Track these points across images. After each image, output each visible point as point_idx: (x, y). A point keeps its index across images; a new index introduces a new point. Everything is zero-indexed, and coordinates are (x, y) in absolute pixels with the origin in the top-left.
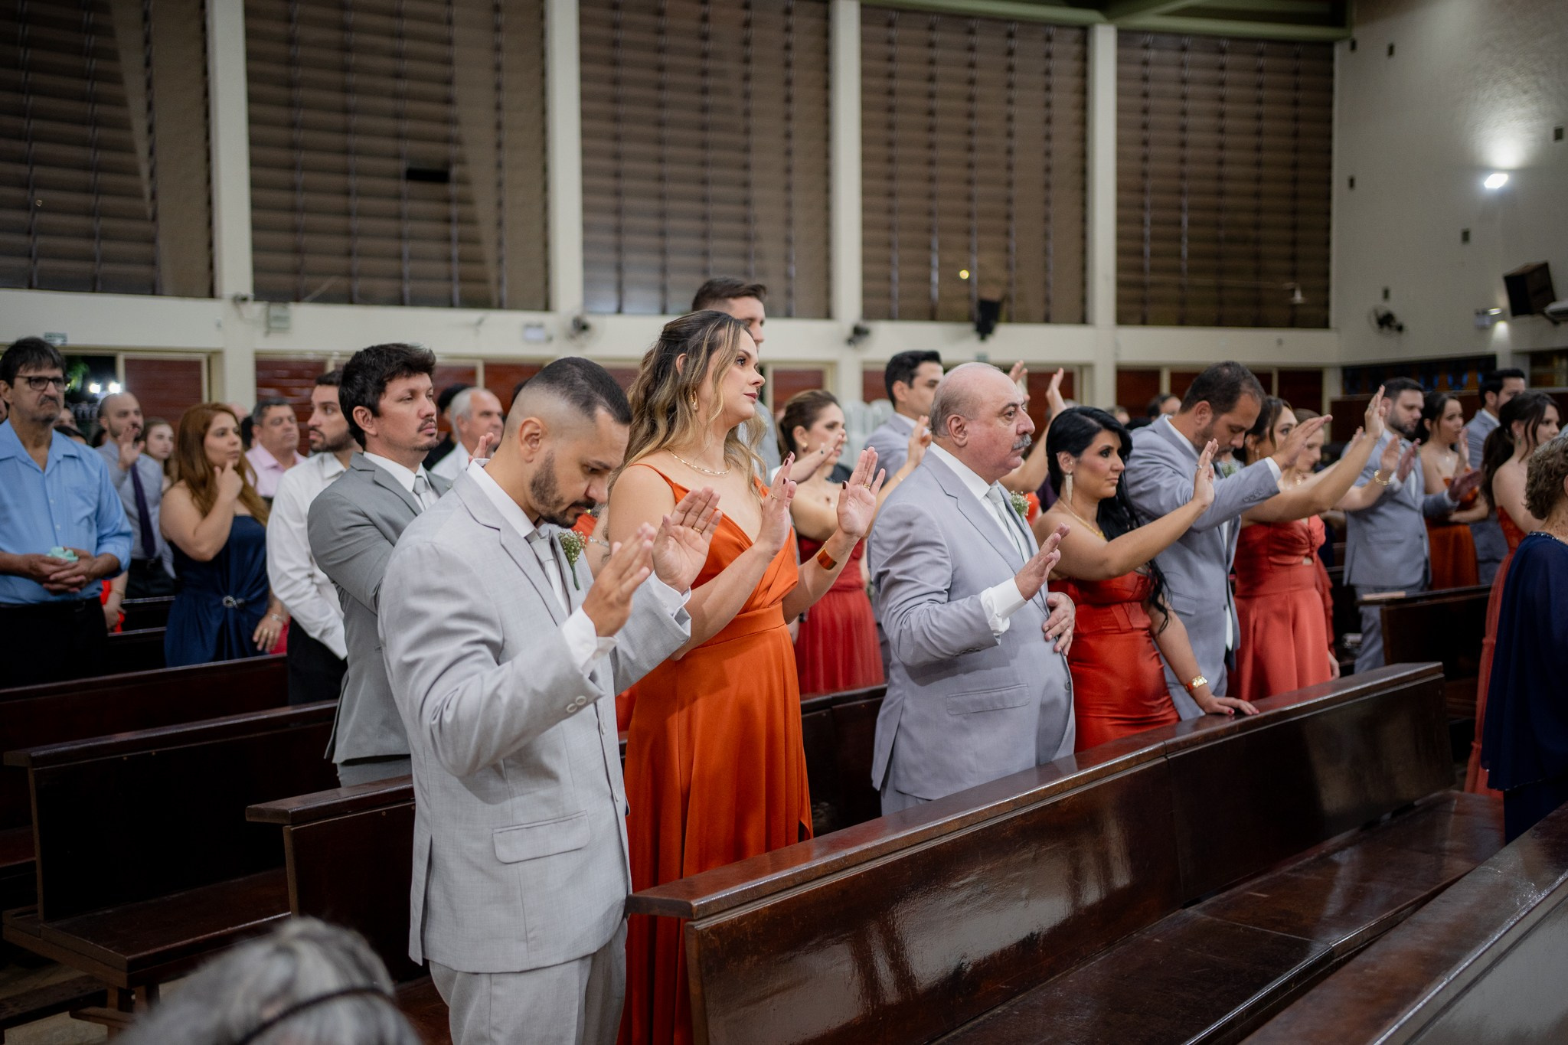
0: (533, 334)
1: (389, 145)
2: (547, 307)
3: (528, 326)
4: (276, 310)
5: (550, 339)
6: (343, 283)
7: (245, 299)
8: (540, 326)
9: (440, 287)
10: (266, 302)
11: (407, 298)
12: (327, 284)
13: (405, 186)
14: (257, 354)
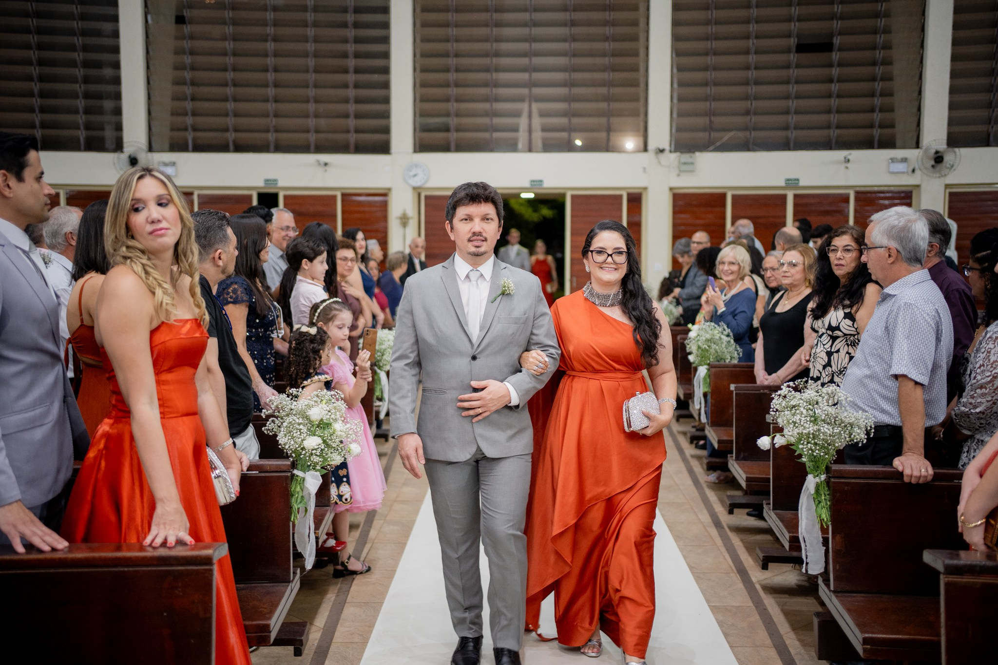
0: (901, 167)
1: (783, 27)
2: (917, 146)
3: (893, 160)
4: (686, 157)
5: (913, 171)
6: (741, 135)
7: (662, 151)
8: (904, 160)
9: (819, 134)
10: (678, 154)
11: (792, 145)
12: (727, 136)
13: (793, 57)
14: (671, 189)
